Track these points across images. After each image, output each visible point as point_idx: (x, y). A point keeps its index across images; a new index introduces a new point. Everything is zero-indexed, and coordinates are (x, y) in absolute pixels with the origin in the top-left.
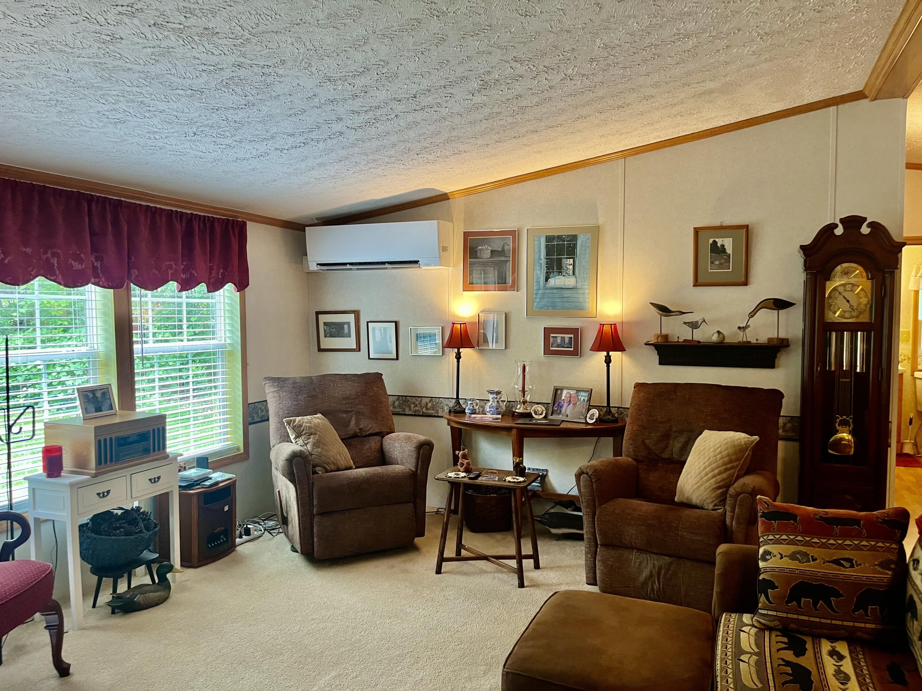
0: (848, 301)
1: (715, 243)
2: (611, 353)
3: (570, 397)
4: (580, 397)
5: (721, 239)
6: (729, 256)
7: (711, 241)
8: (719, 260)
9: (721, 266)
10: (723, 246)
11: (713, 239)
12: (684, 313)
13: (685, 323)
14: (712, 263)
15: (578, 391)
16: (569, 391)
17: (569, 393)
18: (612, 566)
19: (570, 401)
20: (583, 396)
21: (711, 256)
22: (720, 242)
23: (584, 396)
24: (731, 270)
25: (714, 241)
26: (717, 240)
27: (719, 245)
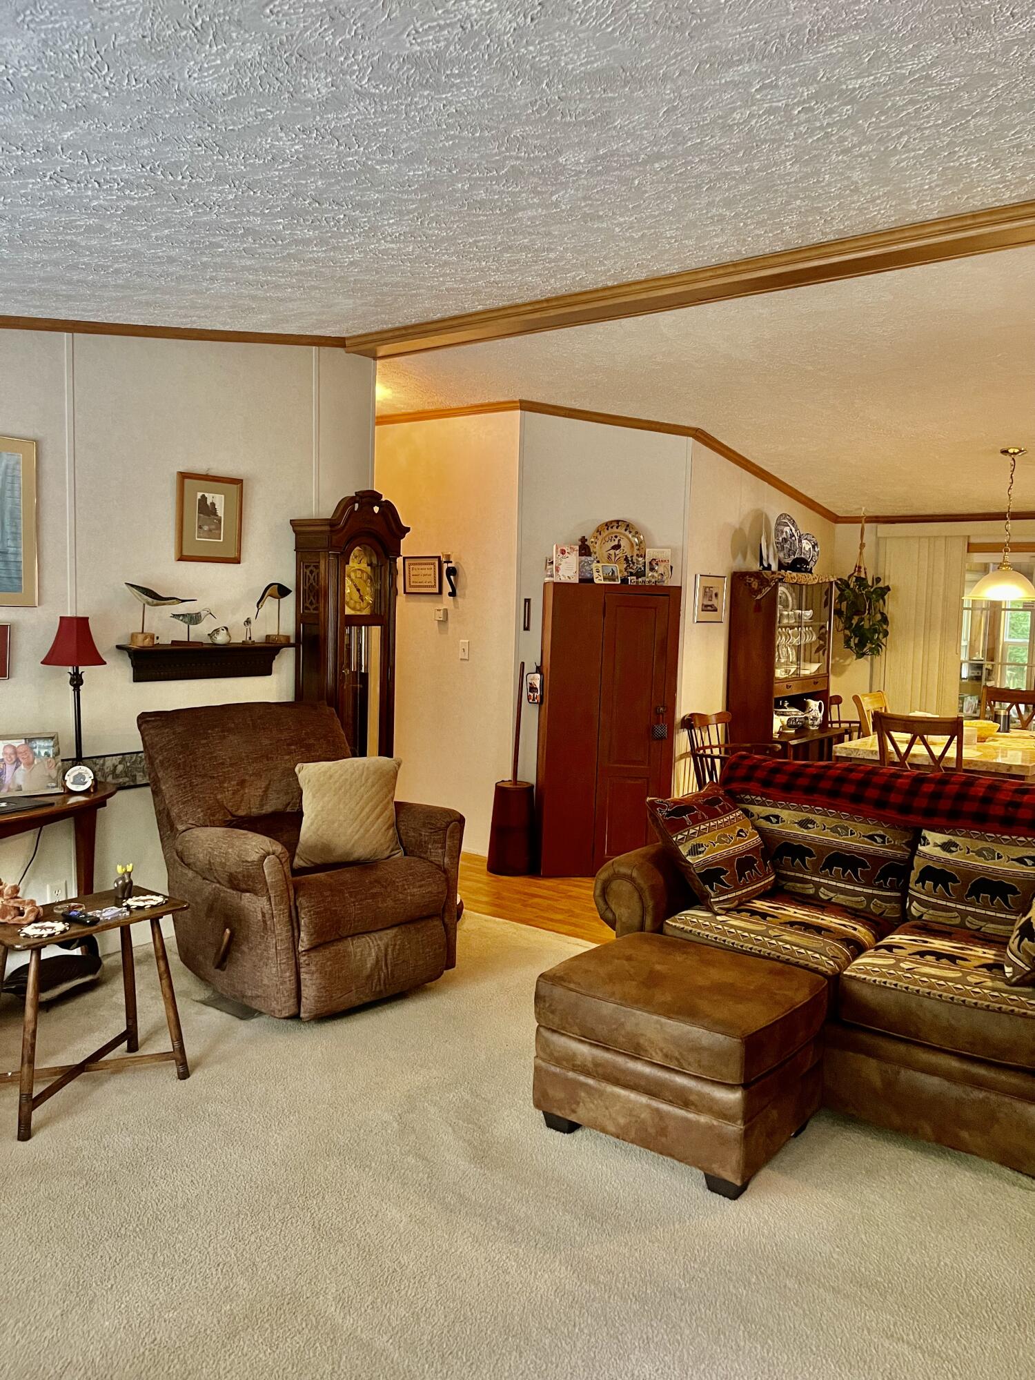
0: (358, 590)
1: (204, 498)
2: (81, 669)
3: (15, 753)
4: (36, 751)
5: (212, 495)
6: (220, 521)
7: (199, 495)
8: (208, 525)
9: (210, 534)
10: (213, 504)
11: (201, 494)
12: (183, 601)
13: (174, 616)
14: (200, 527)
15: (29, 740)
16: (9, 742)
17: (10, 746)
18: (331, 971)
19: (17, 760)
20: (43, 748)
21: (199, 517)
22: (210, 498)
23: (45, 748)
24: (221, 540)
25: (204, 495)
26: (206, 495)
27: (209, 503)
